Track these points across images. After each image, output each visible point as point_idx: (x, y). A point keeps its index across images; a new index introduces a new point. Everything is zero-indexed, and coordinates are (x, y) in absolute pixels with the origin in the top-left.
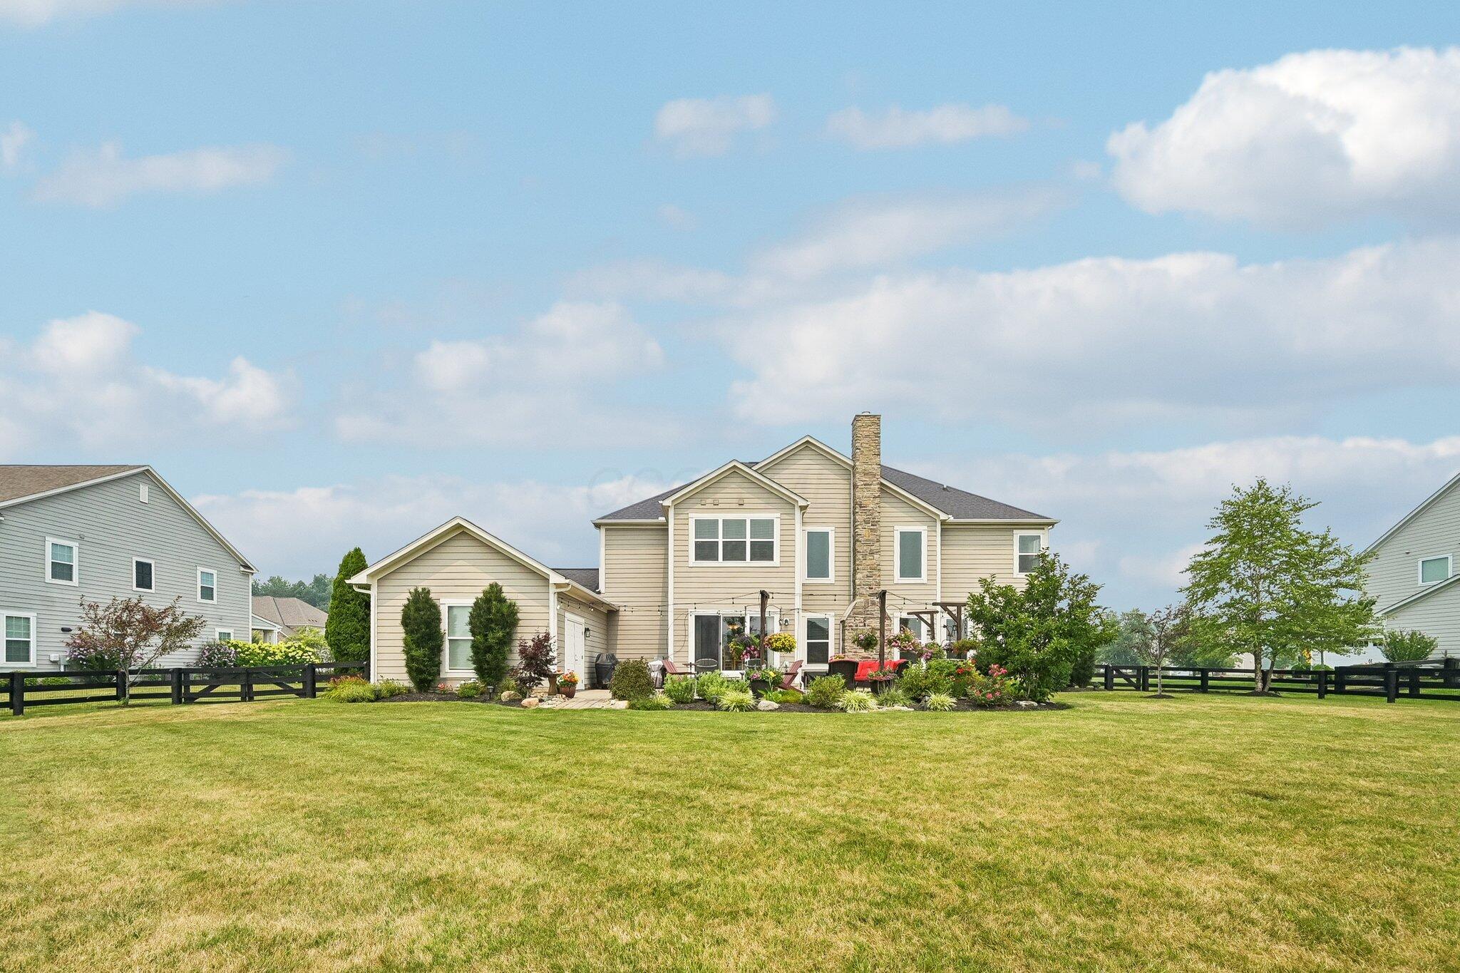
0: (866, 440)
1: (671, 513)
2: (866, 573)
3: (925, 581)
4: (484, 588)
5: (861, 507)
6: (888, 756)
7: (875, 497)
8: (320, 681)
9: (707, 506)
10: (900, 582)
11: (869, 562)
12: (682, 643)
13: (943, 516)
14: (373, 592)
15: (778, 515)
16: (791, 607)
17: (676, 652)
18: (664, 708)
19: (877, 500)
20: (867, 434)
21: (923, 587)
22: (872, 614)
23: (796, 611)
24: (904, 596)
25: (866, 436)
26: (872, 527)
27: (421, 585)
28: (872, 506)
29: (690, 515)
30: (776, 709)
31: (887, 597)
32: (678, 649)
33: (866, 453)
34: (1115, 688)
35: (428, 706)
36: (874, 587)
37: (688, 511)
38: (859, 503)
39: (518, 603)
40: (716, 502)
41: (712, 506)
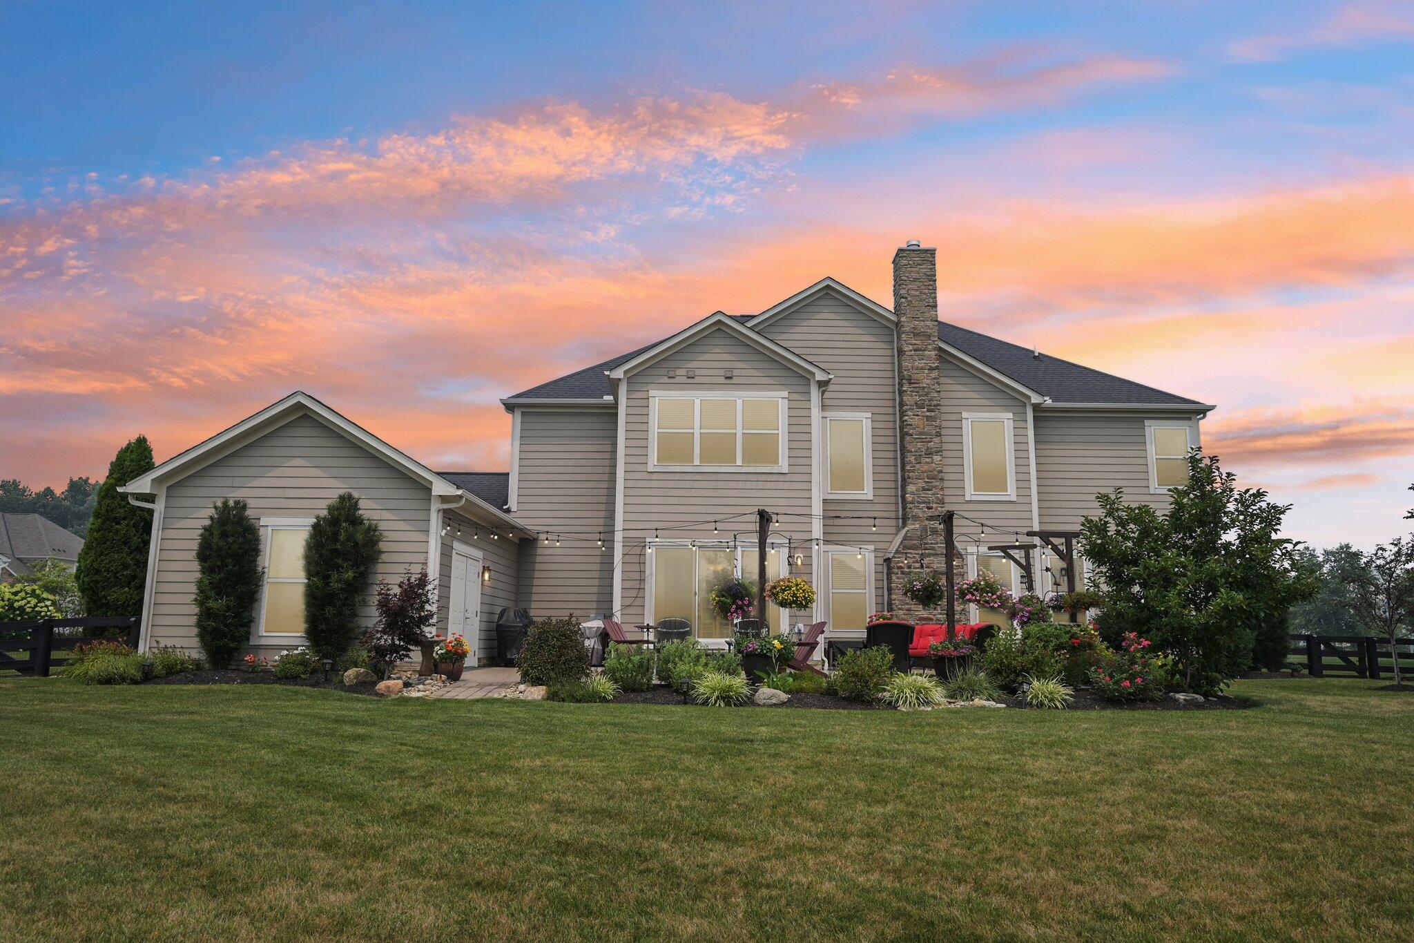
0: (914, 286)
1: (623, 390)
2: (921, 484)
3: (1014, 498)
4: (329, 502)
5: (910, 383)
6: (967, 784)
7: (931, 369)
8: (58, 649)
9: (677, 380)
10: (974, 498)
11: (926, 467)
12: (634, 593)
13: (1036, 399)
14: (159, 508)
15: (785, 394)
16: (806, 536)
17: (624, 607)
18: (604, 700)
19: (935, 374)
20: (915, 276)
21: (1010, 507)
22: (933, 549)
23: (814, 543)
24: (983, 521)
25: (915, 280)
26: (928, 414)
27: (234, 495)
28: (928, 382)
29: (652, 393)
30: (783, 704)
31: (955, 522)
32: (628, 602)
33: (916, 304)
34: (1325, 672)
35: (226, 692)
36: (934, 505)
37: (650, 386)
38: (907, 377)
39: (383, 526)
40: (691, 374)
41: (685, 380)
